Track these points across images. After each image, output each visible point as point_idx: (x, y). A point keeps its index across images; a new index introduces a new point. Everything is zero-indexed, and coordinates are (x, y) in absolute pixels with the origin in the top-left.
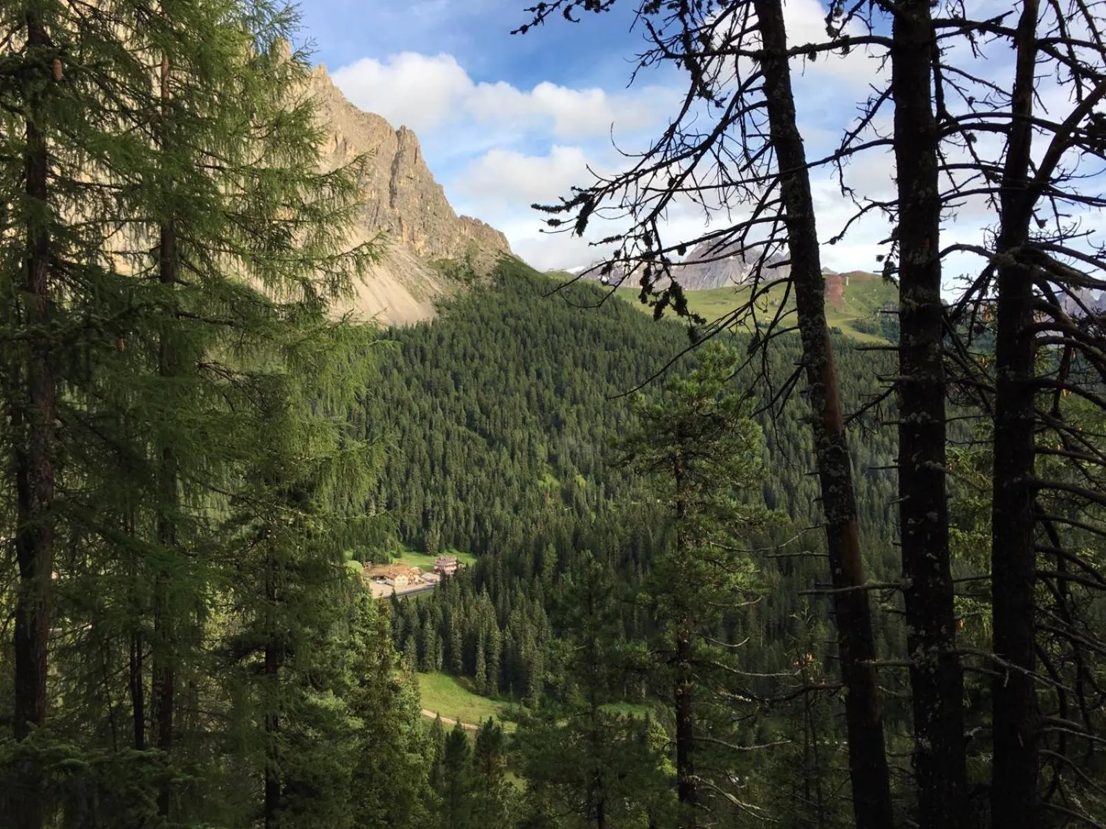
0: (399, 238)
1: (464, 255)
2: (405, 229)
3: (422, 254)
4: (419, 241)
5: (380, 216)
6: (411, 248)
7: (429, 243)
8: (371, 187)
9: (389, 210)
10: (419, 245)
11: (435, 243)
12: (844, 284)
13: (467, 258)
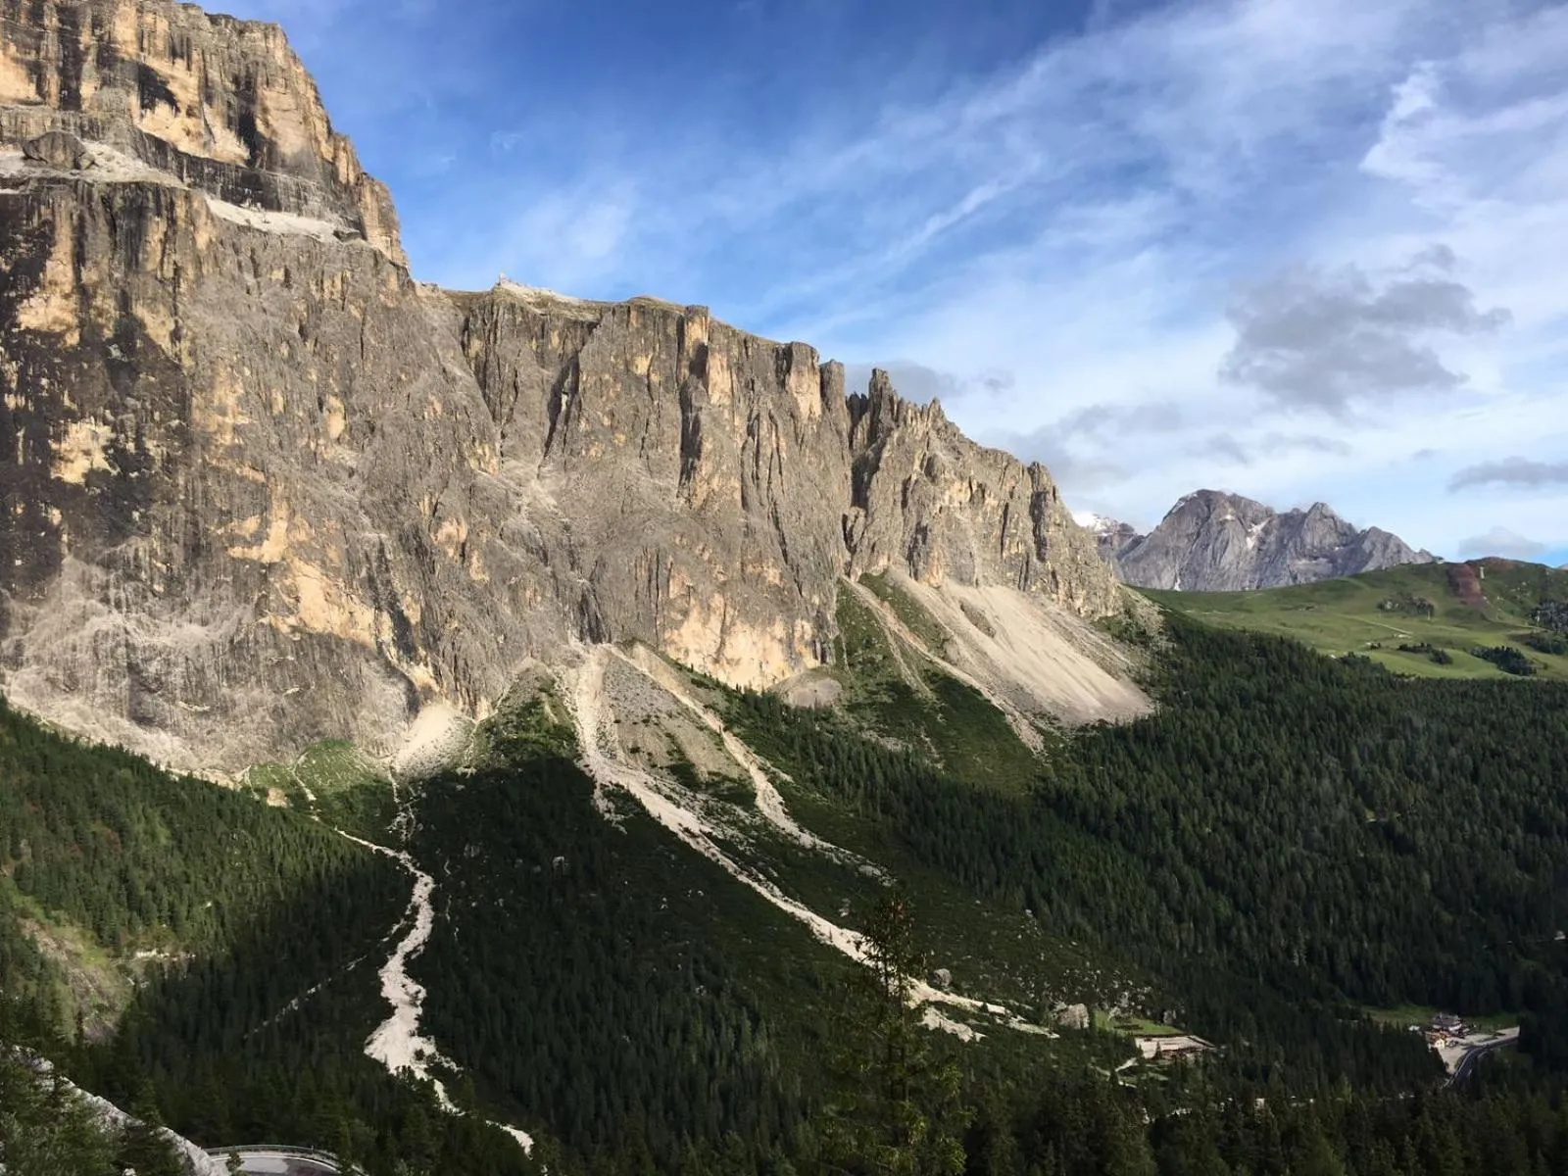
0: (1054, 596)
1: (1122, 610)
2: (1061, 586)
3: (1083, 614)
4: (1078, 598)
5: (1031, 573)
6: (1070, 608)
7: (1087, 599)
8: (1017, 539)
9: (1039, 564)
10: (1078, 603)
11: (1093, 599)
12: (1478, 576)
13: (1128, 612)
